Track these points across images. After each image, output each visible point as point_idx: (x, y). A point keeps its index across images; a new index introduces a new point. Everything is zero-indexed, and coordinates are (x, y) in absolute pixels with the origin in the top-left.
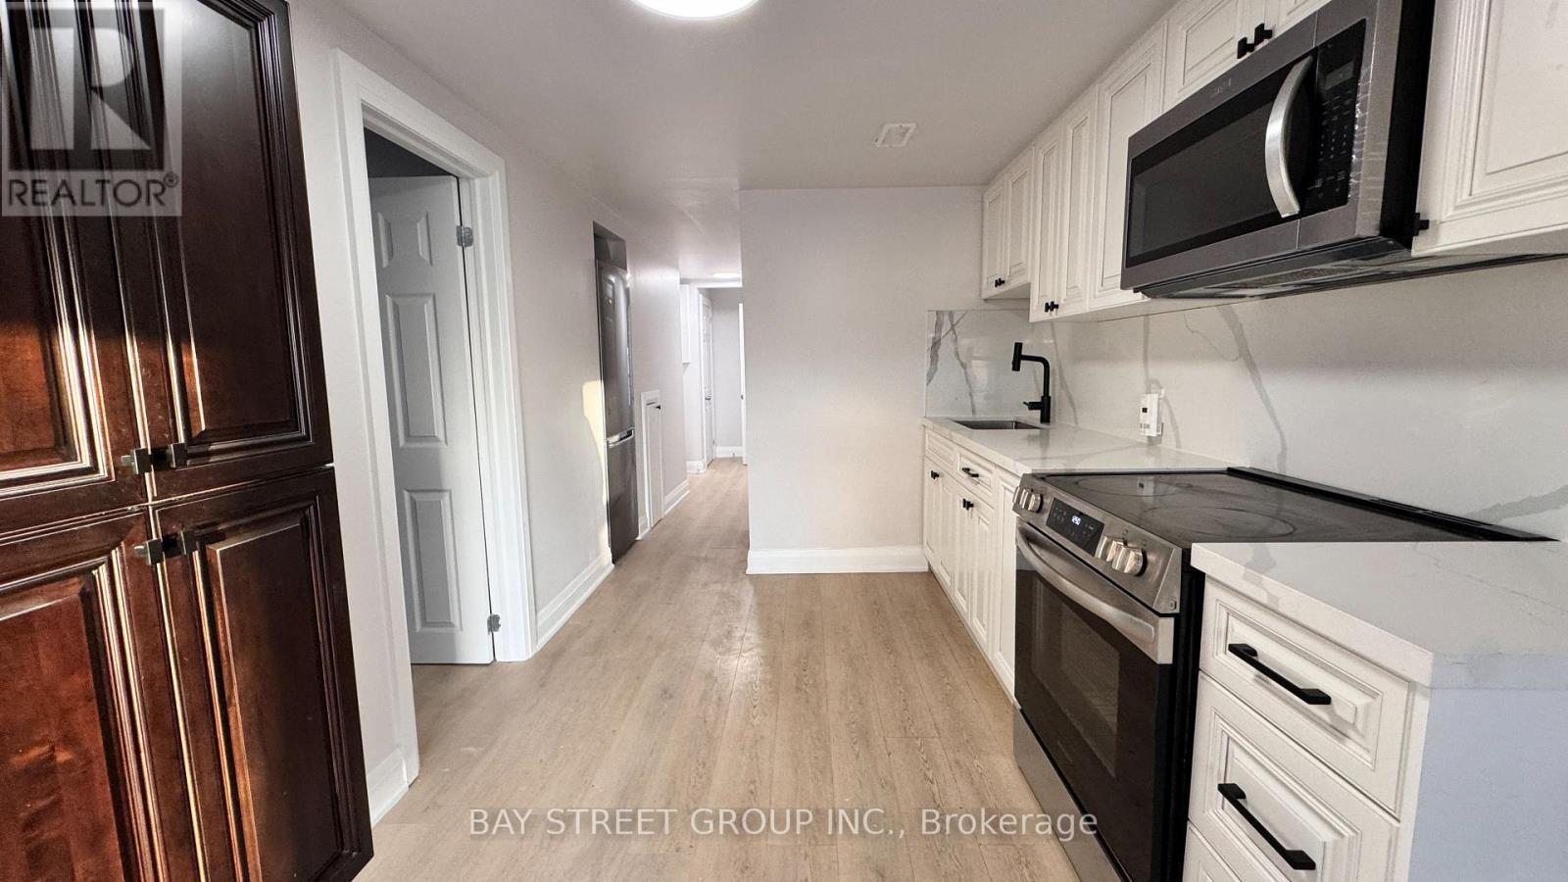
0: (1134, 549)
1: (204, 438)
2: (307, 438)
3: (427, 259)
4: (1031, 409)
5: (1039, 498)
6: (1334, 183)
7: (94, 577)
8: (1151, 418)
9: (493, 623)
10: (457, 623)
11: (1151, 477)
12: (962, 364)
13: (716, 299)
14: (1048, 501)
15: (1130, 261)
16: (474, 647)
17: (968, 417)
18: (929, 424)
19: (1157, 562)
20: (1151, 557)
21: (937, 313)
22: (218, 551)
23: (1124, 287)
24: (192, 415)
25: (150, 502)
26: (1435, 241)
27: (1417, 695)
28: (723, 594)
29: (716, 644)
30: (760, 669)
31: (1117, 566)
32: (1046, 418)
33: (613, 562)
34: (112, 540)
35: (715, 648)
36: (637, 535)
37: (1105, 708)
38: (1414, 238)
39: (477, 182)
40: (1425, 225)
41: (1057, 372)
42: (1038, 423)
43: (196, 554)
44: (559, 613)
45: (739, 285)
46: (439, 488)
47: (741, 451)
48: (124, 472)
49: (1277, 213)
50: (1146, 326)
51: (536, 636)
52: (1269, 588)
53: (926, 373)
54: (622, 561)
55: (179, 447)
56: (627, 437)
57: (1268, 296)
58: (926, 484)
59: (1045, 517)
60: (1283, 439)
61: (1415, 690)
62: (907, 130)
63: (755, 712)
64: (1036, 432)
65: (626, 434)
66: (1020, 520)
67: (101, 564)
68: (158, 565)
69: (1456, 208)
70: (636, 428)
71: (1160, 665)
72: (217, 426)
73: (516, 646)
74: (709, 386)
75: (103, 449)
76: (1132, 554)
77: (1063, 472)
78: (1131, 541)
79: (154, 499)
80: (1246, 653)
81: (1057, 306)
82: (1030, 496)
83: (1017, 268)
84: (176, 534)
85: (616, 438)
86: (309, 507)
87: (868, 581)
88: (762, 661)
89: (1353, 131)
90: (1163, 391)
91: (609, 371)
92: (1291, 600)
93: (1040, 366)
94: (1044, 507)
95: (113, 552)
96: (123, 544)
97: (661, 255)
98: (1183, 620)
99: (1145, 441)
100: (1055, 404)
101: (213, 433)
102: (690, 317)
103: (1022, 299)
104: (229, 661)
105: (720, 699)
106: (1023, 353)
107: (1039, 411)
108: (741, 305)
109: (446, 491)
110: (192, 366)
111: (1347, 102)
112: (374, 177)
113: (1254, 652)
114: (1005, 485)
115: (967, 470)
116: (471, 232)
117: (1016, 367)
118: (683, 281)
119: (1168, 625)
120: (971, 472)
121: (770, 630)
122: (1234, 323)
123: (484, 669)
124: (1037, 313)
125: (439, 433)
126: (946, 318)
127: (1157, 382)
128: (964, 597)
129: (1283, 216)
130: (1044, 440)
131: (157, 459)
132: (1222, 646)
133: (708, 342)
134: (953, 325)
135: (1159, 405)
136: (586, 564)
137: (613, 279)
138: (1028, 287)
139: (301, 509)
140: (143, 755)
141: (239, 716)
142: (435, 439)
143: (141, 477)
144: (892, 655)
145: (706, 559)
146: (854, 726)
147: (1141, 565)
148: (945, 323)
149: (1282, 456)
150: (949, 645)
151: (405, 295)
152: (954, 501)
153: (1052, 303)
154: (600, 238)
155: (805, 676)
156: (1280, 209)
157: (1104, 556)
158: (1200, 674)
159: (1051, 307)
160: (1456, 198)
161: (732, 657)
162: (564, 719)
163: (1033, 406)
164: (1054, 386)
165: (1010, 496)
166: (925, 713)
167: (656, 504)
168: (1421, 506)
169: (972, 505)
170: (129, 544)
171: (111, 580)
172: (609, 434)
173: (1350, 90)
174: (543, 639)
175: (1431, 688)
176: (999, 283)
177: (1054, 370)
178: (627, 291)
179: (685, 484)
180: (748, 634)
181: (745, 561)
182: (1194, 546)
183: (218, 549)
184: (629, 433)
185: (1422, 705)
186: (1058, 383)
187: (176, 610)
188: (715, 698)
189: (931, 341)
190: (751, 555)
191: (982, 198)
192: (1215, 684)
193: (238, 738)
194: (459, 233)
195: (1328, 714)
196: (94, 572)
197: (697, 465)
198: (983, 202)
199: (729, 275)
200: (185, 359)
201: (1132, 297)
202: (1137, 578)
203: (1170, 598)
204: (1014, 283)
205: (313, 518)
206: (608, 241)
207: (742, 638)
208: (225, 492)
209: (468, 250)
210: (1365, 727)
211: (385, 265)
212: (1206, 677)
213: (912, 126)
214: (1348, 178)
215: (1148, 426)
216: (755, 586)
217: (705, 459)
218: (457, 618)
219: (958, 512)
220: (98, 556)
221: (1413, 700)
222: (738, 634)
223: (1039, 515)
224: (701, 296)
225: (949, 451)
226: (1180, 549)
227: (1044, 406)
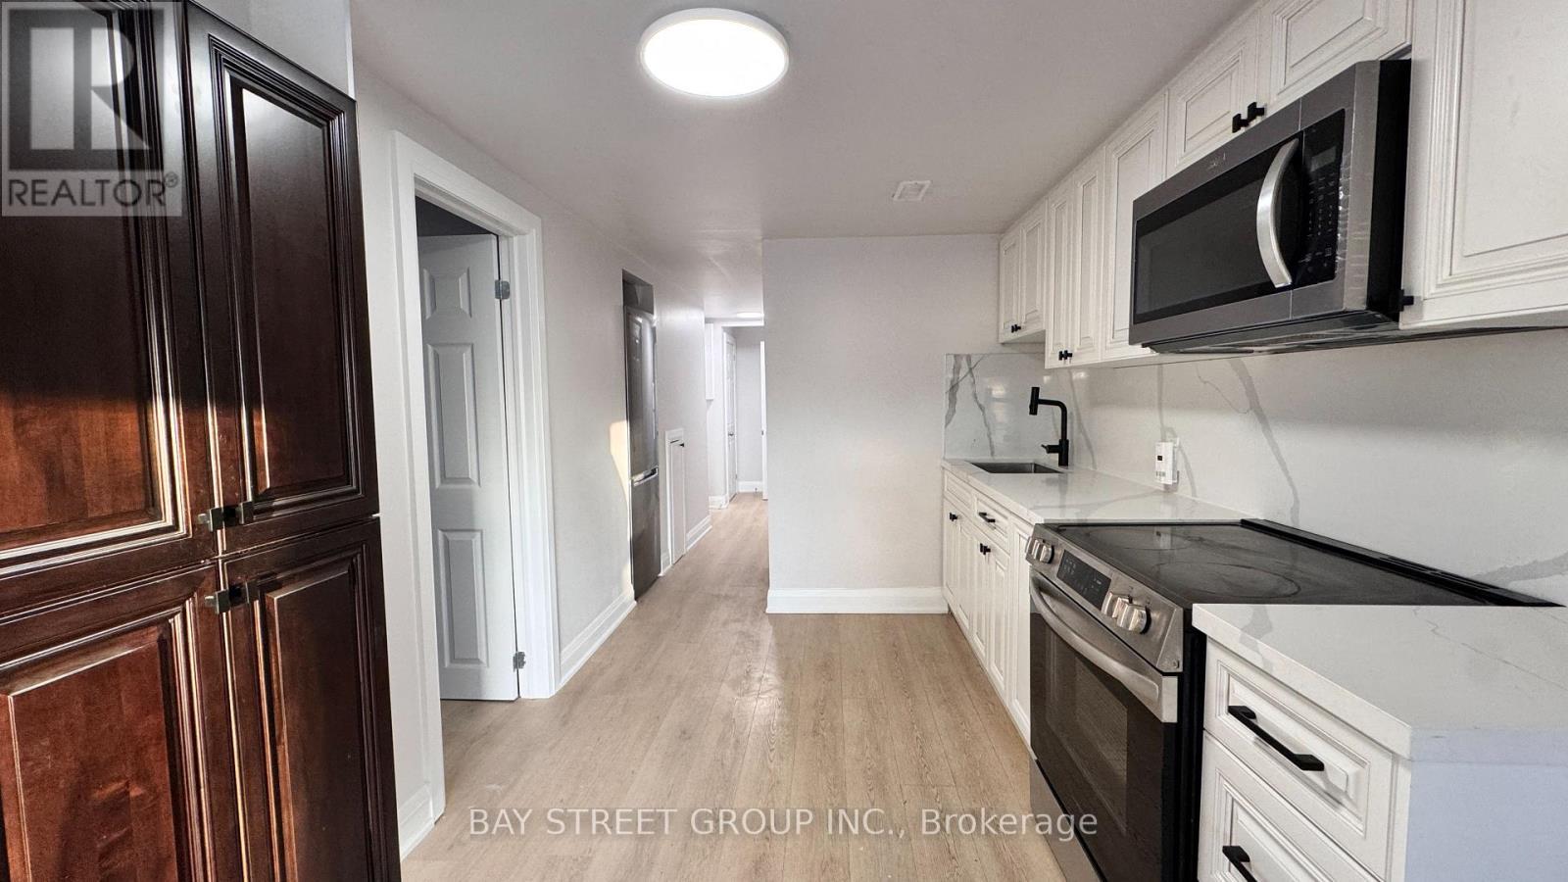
0: (1138, 606)
1: (269, 495)
2: (356, 492)
3: (467, 312)
4: (1049, 452)
5: (1050, 549)
6: (1323, 258)
7: (170, 625)
8: (1166, 466)
9: (519, 660)
10: (484, 660)
11: (1168, 529)
12: (980, 407)
13: (740, 337)
14: (1059, 553)
15: (1138, 318)
16: (499, 684)
17: (987, 459)
18: (948, 466)
19: (1161, 619)
20: (1154, 615)
21: (955, 356)
22: (275, 599)
23: (1132, 342)
24: (259, 475)
25: (220, 555)
26: (1419, 315)
27: (1400, 766)
28: (742, 633)
29: (735, 684)
30: (777, 711)
31: (1121, 624)
32: (1064, 461)
33: (636, 599)
34: (186, 591)
35: (734, 689)
36: (660, 572)
37: (1117, 760)
38: (1401, 313)
39: (515, 239)
40: (1410, 301)
41: (1075, 418)
42: (1056, 466)
43: (257, 604)
44: (583, 648)
45: (762, 324)
46: (471, 528)
47: (762, 486)
48: (199, 529)
49: (1271, 283)
50: (1160, 373)
51: (559, 673)
52: (1263, 652)
53: (944, 415)
54: (646, 598)
55: (248, 506)
56: (651, 475)
57: (1276, 352)
58: (945, 525)
59: (1056, 568)
60: (1295, 494)
61: (1398, 763)
62: (922, 186)
63: (772, 755)
64: (1055, 476)
65: (650, 472)
66: (1033, 569)
67: (177, 613)
68: (224, 614)
69: (1439, 286)
70: (660, 466)
71: (1165, 724)
72: (281, 484)
73: (540, 684)
74: (733, 422)
75: (184, 509)
76: (1136, 612)
77: (1076, 522)
78: (1137, 599)
79: (223, 553)
80: (1244, 715)
81: (1071, 355)
82: (1041, 547)
83: (1034, 315)
84: (241, 585)
85: (641, 476)
86: (355, 555)
87: (888, 624)
88: (780, 703)
89: (1337, 212)
90: (1178, 440)
91: (635, 411)
92: (1283, 666)
93: (1058, 409)
94: (1055, 558)
95: (187, 602)
96: (195, 595)
97: (688, 297)
98: (1186, 680)
99: (1162, 489)
100: (1073, 447)
101: (278, 490)
102: (714, 356)
103: (1037, 344)
104: (280, 702)
105: (737, 741)
106: (1040, 397)
107: (1057, 455)
108: (762, 344)
109: (478, 531)
110: (261, 429)
111: (1331, 184)
112: (423, 235)
113: (1253, 715)
114: (1021, 533)
115: (983, 515)
116: (507, 286)
117: (1033, 411)
118: (707, 321)
119: (1172, 683)
120: (987, 517)
121: (788, 673)
122: (1244, 375)
123: (508, 706)
124: (1052, 361)
125: (473, 474)
126: (964, 363)
127: (1171, 430)
128: (981, 641)
129: (1277, 286)
130: (1063, 485)
131: (228, 516)
132: (1225, 709)
133: (732, 379)
134: (971, 369)
135: (1174, 453)
136: (609, 602)
137: (640, 320)
138: (1043, 333)
139: (349, 557)
140: (202, 790)
141: (287, 755)
142: (468, 480)
143: (214, 534)
144: (910, 700)
145: (727, 597)
146: (869, 773)
147: (1145, 621)
148: (964, 366)
149: (1295, 510)
150: (967, 691)
151: (447, 344)
152: (972, 544)
153: (1066, 352)
154: (629, 284)
155: (823, 719)
156: (1274, 281)
157: (1110, 612)
158: (1205, 733)
159: (1064, 355)
160: (1437, 278)
161: (750, 699)
162: (585, 759)
163: (1051, 449)
164: (1072, 428)
165: (1024, 542)
166: (941, 760)
167: (678, 541)
168: (1431, 565)
169: (989, 550)
170: (201, 595)
171: (184, 628)
172: (634, 472)
173: (1333, 172)
174: (567, 675)
175: (1411, 760)
176: (1016, 328)
177: (1071, 413)
178: (653, 330)
179: (707, 519)
180: (766, 675)
181: (765, 599)
182: (1196, 606)
183: (276, 597)
184: (654, 472)
185: (1405, 777)
186: (1075, 426)
187: (237, 656)
188: (733, 740)
189: (949, 384)
190: (771, 593)
191: (999, 245)
192: (1219, 744)
193: (285, 777)
194: (498, 283)
195: (1322, 779)
196: (170, 621)
197: (719, 501)
198: (999, 249)
199: (753, 315)
200: (255, 423)
201: (1140, 352)
202: (1142, 635)
203: (1173, 657)
204: (1029, 330)
205: (359, 567)
206: (636, 287)
207: (760, 679)
208: (284, 543)
209: (506, 302)
210: (1357, 792)
211: (427, 317)
212: (1210, 737)
213: (927, 183)
214: (1334, 255)
215: (1164, 474)
216: (774, 626)
217: (728, 494)
218: (484, 654)
219: (976, 556)
220: (175, 606)
221: (1397, 772)
222: (757, 675)
223: (1050, 565)
224: (725, 334)
225: (967, 494)
226: (1182, 609)
227: (1062, 450)
